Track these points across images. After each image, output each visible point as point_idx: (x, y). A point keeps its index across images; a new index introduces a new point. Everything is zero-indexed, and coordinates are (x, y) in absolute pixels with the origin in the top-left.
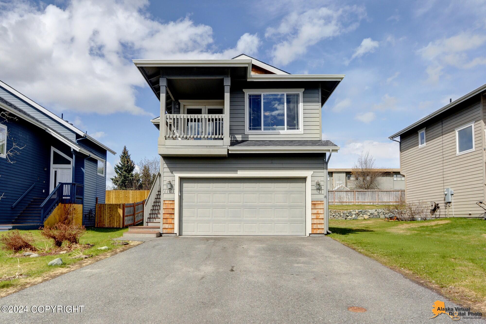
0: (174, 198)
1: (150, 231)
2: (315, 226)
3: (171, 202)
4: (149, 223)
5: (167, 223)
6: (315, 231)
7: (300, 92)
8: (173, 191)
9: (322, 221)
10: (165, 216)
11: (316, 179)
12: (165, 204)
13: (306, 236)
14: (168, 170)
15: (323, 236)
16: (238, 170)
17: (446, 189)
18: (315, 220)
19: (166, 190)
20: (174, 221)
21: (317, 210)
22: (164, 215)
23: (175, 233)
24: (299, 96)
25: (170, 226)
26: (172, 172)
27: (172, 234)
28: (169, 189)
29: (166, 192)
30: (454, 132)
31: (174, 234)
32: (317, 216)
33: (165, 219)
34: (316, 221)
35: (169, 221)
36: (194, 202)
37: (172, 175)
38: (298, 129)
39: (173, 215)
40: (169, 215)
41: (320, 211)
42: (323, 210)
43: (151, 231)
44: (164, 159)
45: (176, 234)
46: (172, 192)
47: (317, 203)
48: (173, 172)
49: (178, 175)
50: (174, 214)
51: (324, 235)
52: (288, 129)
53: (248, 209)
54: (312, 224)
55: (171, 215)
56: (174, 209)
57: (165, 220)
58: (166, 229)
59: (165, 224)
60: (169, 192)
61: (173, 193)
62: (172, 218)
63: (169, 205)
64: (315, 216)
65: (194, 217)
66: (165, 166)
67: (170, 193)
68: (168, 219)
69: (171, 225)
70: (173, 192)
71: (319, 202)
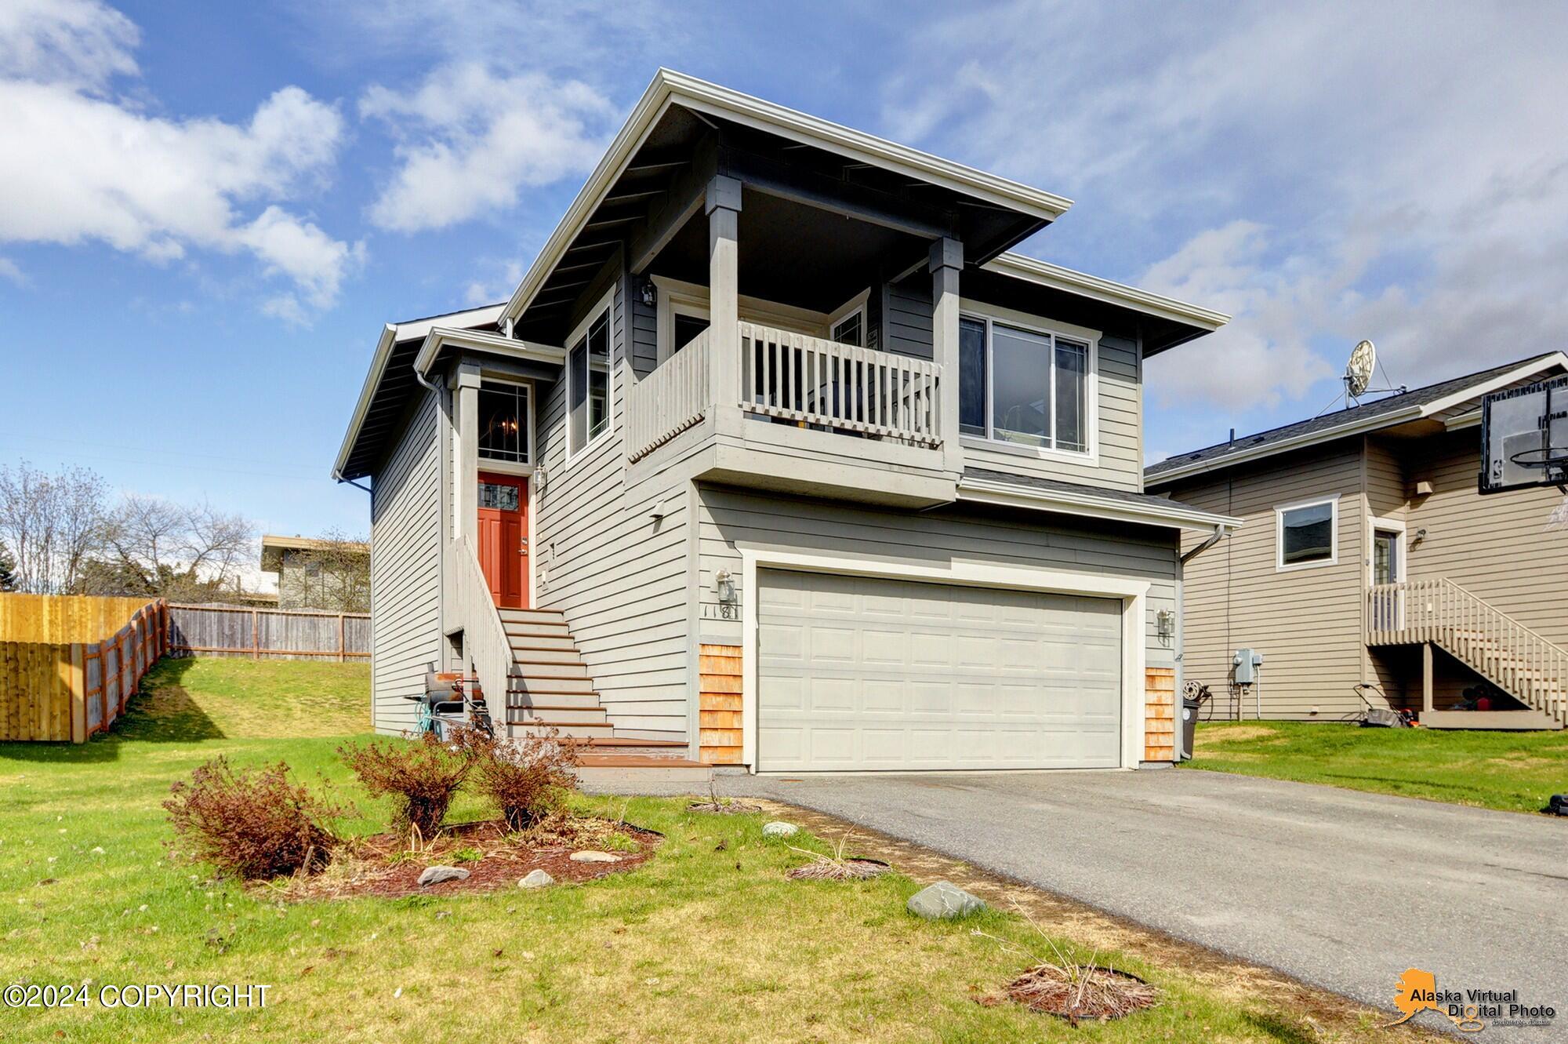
0: (740, 639)
1: (649, 759)
2: (1153, 742)
3: (730, 652)
4: (514, 727)
5: (717, 729)
6: (1152, 756)
7: (1091, 338)
8: (736, 610)
9: (1168, 726)
10: (708, 700)
11: (1160, 606)
12: (704, 659)
13: (1120, 770)
14: (715, 532)
15: (1168, 768)
16: (952, 559)
17: (1240, 651)
18: (1154, 723)
19: (710, 608)
20: (741, 721)
21: (1159, 694)
22: (703, 696)
23: (744, 763)
24: (1087, 351)
25: (727, 739)
26: (731, 543)
27: (732, 768)
28: (722, 602)
29: (710, 615)
30: (1272, 513)
31: (739, 769)
32: (1157, 712)
33: (706, 714)
34: (1155, 726)
35: (722, 720)
36: (798, 656)
37: (732, 552)
38: (1082, 449)
39: (736, 699)
40: (721, 699)
41: (1167, 698)
42: (1170, 694)
43: (652, 756)
44: (700, 490)
45: (748, 766)
46: (733, 615)
47: (1159, 673)
48: (736, 542)
49: (753, 555)
50: (740, 695)
51: (1171, 764)
52: (1060, 446)
53: (969, 686)
54: (1146, 733)
55: (730, 699)
56: (741, 676)
57: (707, 717)
58: (710, 751)
59: (708, 733)
60: (719, 616)
61: (737, 619)
62: (734, 711)
63: (723, 661)
64: (1154, 712)
65: (798, 707)
66: (705, 515)
67: (726, 618)
68: (720, 715)
69: (731, 734)
70: (736, 616)
71: (1163, 673)
